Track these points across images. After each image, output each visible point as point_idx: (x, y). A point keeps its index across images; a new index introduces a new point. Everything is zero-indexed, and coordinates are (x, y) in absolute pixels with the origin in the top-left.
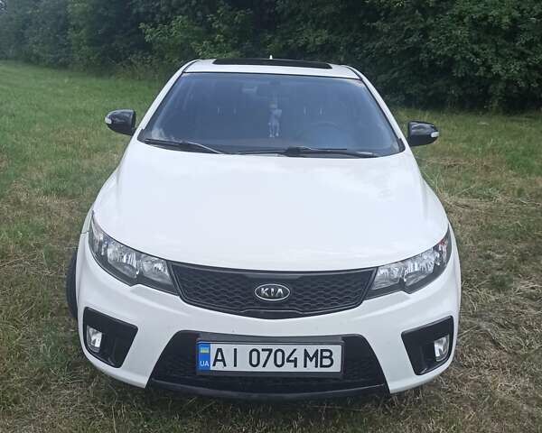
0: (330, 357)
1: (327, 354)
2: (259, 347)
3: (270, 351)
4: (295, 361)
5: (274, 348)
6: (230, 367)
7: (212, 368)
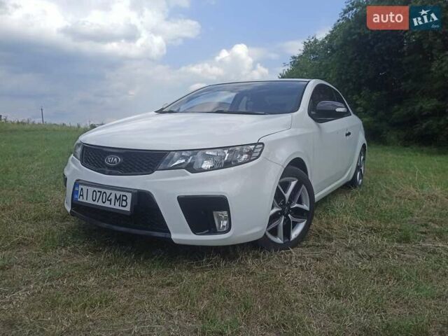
0: (126, 201)
1: (124, 198)
2: (97, 189)
3: (101, 192)
4: (110, 201)
5: (103, 190)
6: (85, 201)
7: (79, 200)
